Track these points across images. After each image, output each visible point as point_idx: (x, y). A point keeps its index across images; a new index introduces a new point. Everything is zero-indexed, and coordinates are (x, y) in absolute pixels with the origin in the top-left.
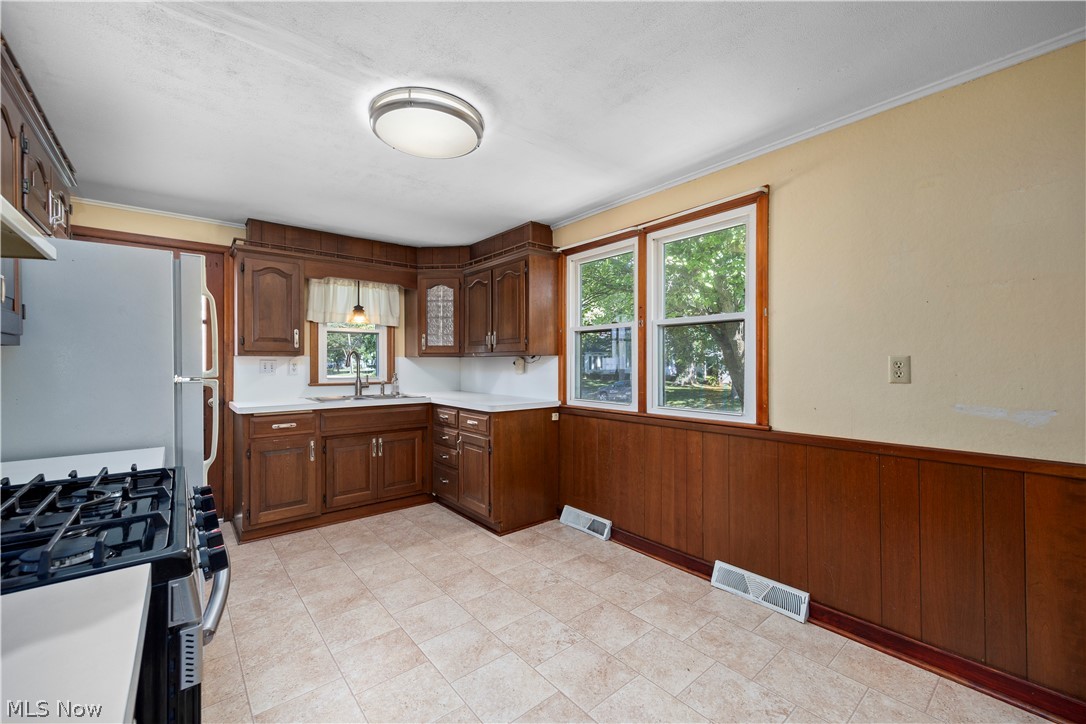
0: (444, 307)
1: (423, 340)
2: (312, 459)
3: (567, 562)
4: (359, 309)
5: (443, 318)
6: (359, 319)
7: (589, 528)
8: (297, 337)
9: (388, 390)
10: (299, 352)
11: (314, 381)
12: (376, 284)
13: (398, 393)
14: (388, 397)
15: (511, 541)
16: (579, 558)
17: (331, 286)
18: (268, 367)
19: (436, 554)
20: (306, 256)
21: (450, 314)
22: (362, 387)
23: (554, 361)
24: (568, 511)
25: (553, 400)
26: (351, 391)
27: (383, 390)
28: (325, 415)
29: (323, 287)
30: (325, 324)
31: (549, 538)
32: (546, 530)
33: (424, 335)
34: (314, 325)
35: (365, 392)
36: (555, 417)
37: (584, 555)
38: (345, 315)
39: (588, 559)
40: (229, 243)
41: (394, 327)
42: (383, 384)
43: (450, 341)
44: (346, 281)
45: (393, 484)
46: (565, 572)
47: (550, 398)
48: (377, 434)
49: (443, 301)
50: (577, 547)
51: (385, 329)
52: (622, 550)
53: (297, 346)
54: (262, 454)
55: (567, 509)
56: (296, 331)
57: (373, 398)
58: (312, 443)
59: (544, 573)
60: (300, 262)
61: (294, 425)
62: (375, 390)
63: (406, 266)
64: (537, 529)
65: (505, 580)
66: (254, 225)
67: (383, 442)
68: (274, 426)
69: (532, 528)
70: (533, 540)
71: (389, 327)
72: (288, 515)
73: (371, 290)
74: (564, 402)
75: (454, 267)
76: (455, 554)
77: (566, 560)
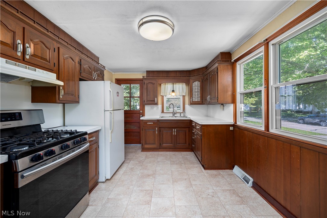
0: (197, 88)
1: (191, 100)
2: (157, 133)
3: (223, 190)
4: (173, 91)
5: (197, 92)
6: (173, 94)
7: (243, 178)
8: (156, 100)
9: (182, 115)
10: (157, 104)
11: (163, 112)
12: (179, 83)
13: (185, 116)
14: (181, 117)
15: (207, 173)
16: (230, 190)
17: (167, 85)
18: (152, 108)
19: (180, 169)
20: (158, 78)
21: (199, 90)
22: (174, 114)
23: (232, 106)
24: (236, 168)
25: (231, 121)
26: (171, 115)
27: (180, 115)
28: (160, 121)
29: (164, 85)
30: (166, 96)
31: (223, 177)
32: (224, 173)
33: (191, 98)
34: (163, 97)
35: (175, 115)
36: (231, 128)
37: (234, 190)
38: (170, 93)
39: (234, 192)
40: (142, 77)
41: (185, 96)
42: (181, 113)
43: (199, 100)
44: (170, 84)
45: (179, 144)
46: (219, 194)
47: (230, 121)
48: (175, 128)
49: (197, 86)
50: (233, 185)
51: (182, 96)
52: (255, 194)
53: (156, 102)
54: (145, 130)
55: (236, 167)
56: (156, 98)
57: (178, 117)
58: (157, 129)
59: (211, 191)
60: (157, 80)
61: (152, 123)
62: (178, 115)
63: (186, 77)
64: (221, 172)
65: (194, 187)
66: (148, 72)
67: (176, 131)
68: (148, 123)
69: (219, 171)
70: (216, 175)
71: (183, 96)
72: (151, 147)
73: (177, 85)
74: (236, 123)
75: (200, 75)
76: (186, 171)
77: (224, 189)
